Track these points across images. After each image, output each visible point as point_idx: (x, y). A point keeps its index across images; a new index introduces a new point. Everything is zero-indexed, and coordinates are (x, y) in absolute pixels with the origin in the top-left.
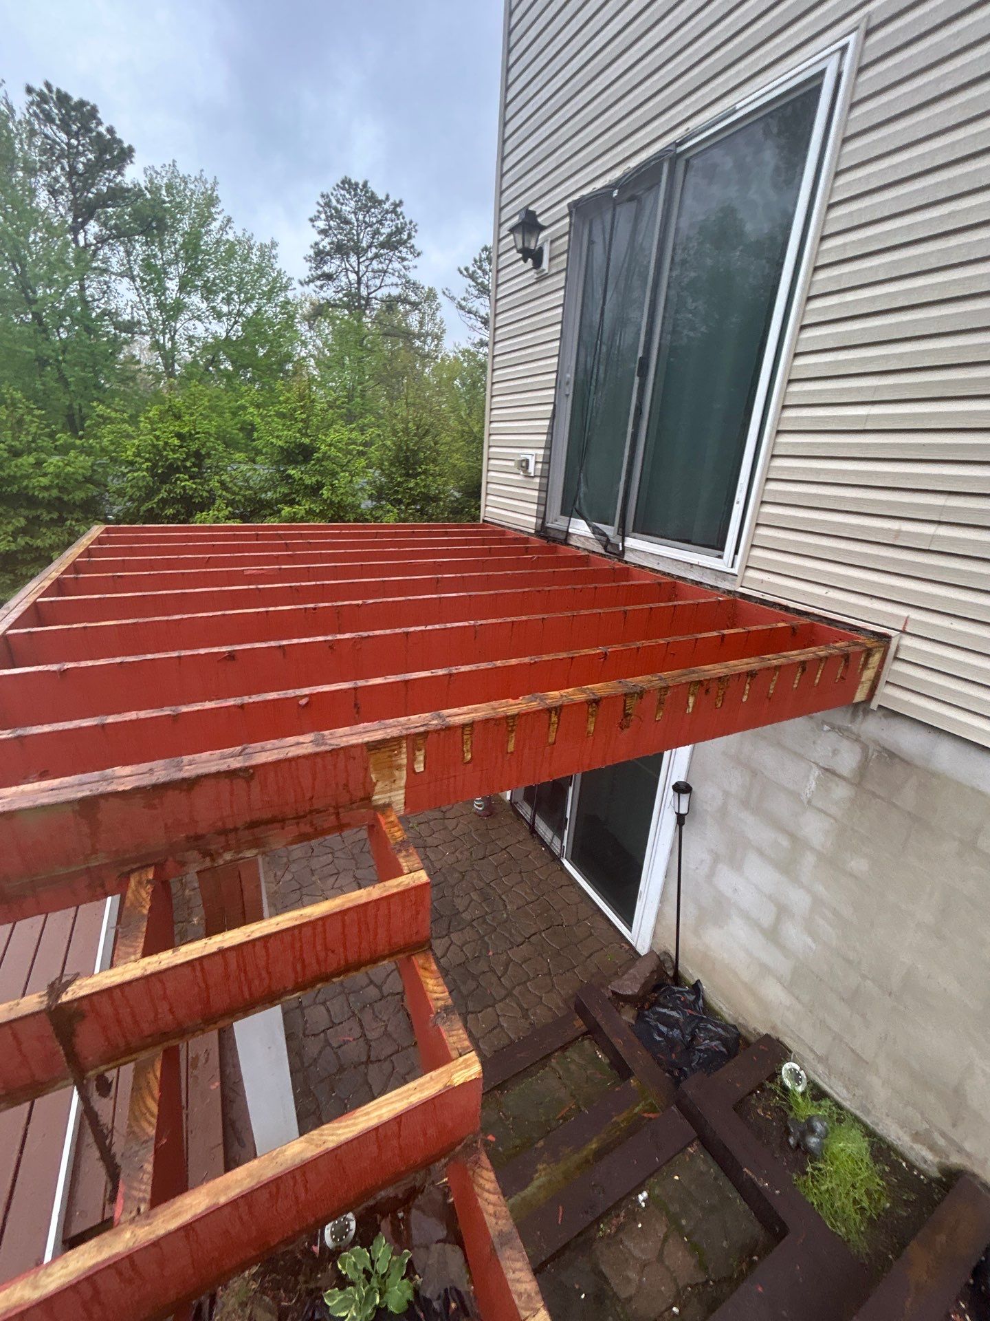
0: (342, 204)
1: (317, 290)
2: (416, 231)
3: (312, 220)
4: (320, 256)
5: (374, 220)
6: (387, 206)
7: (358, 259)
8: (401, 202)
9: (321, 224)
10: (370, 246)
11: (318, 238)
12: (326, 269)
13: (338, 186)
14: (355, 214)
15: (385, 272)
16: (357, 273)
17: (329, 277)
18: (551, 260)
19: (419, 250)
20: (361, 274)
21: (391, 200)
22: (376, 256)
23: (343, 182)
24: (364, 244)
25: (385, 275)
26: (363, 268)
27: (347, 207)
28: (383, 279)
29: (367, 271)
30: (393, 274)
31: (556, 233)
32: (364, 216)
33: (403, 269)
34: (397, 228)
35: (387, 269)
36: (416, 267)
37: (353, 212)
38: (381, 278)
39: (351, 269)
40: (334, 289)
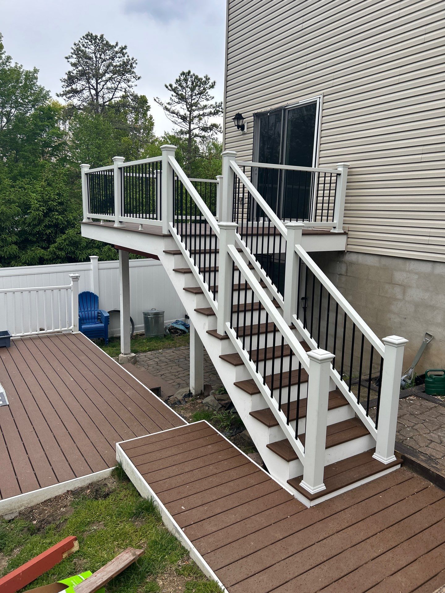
0: (86, 47)
1: (67, 99)
2: (136, 64)
3: (67, 58)
4: (71, 79)
5: (108, 57)
6: (117, 49)
7: (97, 81)
8: (126, 47)
9: (74, 60)
10: (106, 72)
11: (71, 68)
12: (74, 86)
13: (83, 37)
14: (95, 53)
15: (116, 89)
16: (96, 90)
17: (75, 92)
18: (248, 128)
19: (139, 76)
20: (99, 90)
21: (119, 46)
22: (110, 79)
23: (87, 35)
24: (101, 71)
25: (115, 91)
26: (100, 87)
27: (89, 49)
28: (114, 94)
29: (103, 88)
30: (121, 90)
31: (249, 121)
32: (101, 55)
33: (128, 87)
34: (124, 62)
35: (117, 87)
36: (136, 85)
37: (93, 53)
38: (113, 93)
39: (92, 87)
40: (79, 99)
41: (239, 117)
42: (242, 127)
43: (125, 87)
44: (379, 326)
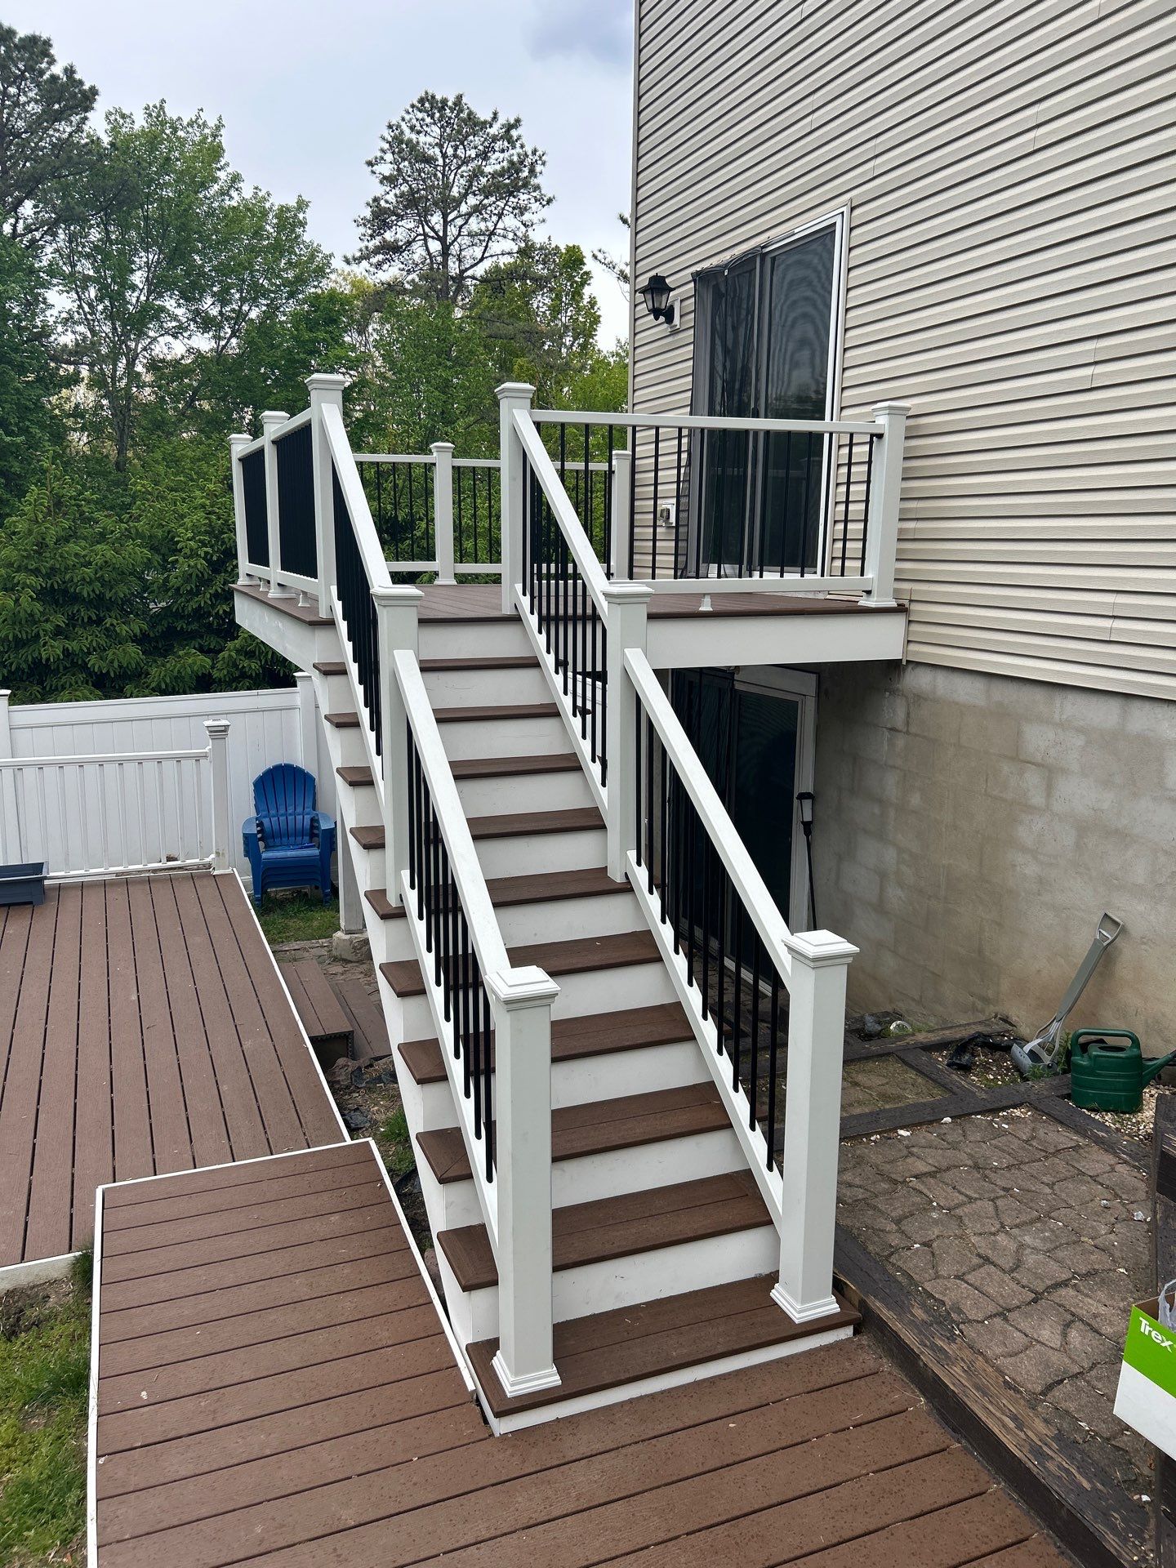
0: (419, 132)
1: (373, 270)
2: (544, 164)
3: (370, 164)
4: (380, 218)
5: (473, 153)
6: (494, 130)
7: (445, 216)
8: (518, 121)
9: (386, 169)
10: (465, 196)
11: (379, 190)
12: (389, 236)
13: (413, 106)
14: (440, 146)
15: (493, 233)
16: (442, 240)
17: (393, 249)
18: (681, 316)
19: (549, 195)
20: (449, 241)
21: (502, 120)
22: (477, 210)
23: (422, 101)
24: (455, 192)
25: (490, 239)
26: (452, 231)
27: (428, 136)
28: (486, 247)
29: (459, 235)
30: (504, 237)
31: (682, 296)
32: (456, 148)
33: (522, 227)
34: (511, 162)
35: (495, 229)
36: (544, 221)
37: (437, 144)
38: (484, 244)
39: (432, 234)
40: (402, 266)
41: (658, 286)
42: (669, 315)
43: (514, 227)
44: (987, 885)
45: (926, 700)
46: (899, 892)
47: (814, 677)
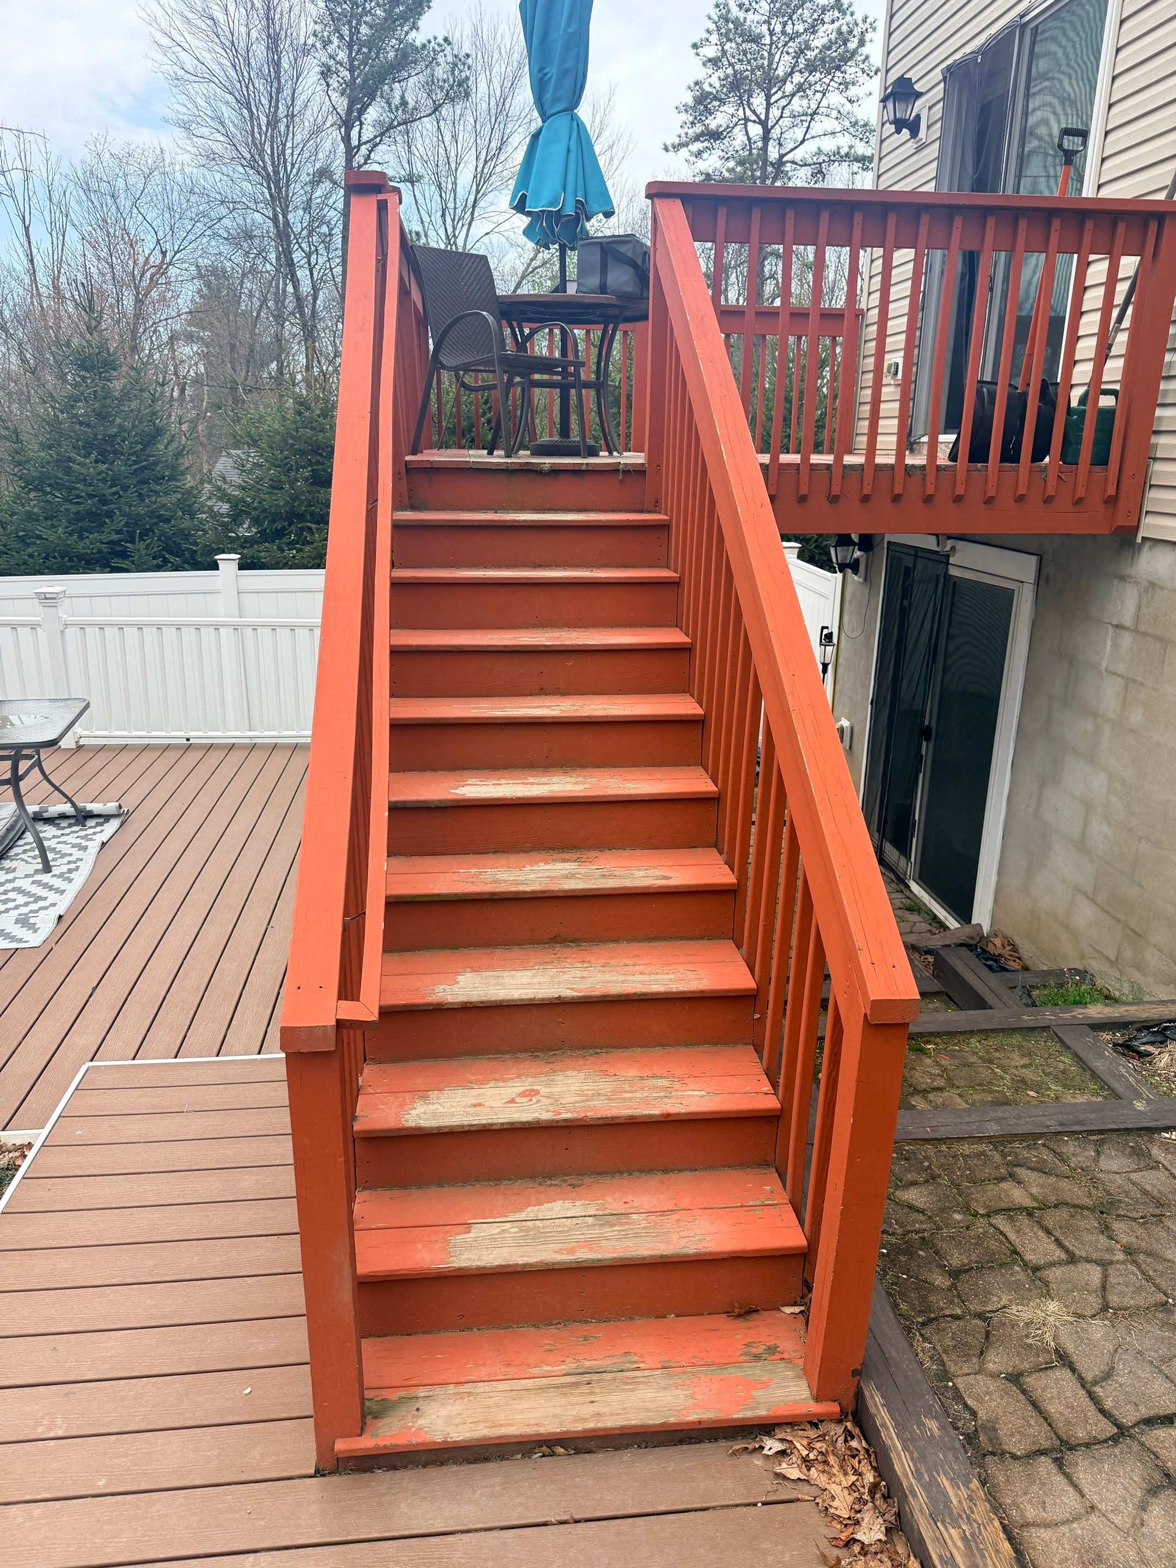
0: (747, 10)
1: (693, 159)
3: (695, 46)
4: (702, 103)
5: (800, 28)
7: (768, 97)
9: (710, 51)
10: (790, 73)
11: (701, 73)
12: (711, 122)
14: (769, 23)
15: (814, 113)
16: (763, 123)
17: (715, 135)
18: (928, 127)
20: (770, 124)
25: (812, 119)
27: (756, 14)
28: (808, 128)
29: (781, 117)
30: (828, 115)
31: (929, 102)
32: (784, 24)
33: (847, 103)
34: (840, 33)
35: (818, 107)
37: (764, 22)
38: (806, 125)
39: (753, 118)
40: (722, 154)
41: (905, 90)
42: (914, 127)
43: (837, 104)
45: (1162, 588)
46: (1105, 829)
47: (1034, 559)
